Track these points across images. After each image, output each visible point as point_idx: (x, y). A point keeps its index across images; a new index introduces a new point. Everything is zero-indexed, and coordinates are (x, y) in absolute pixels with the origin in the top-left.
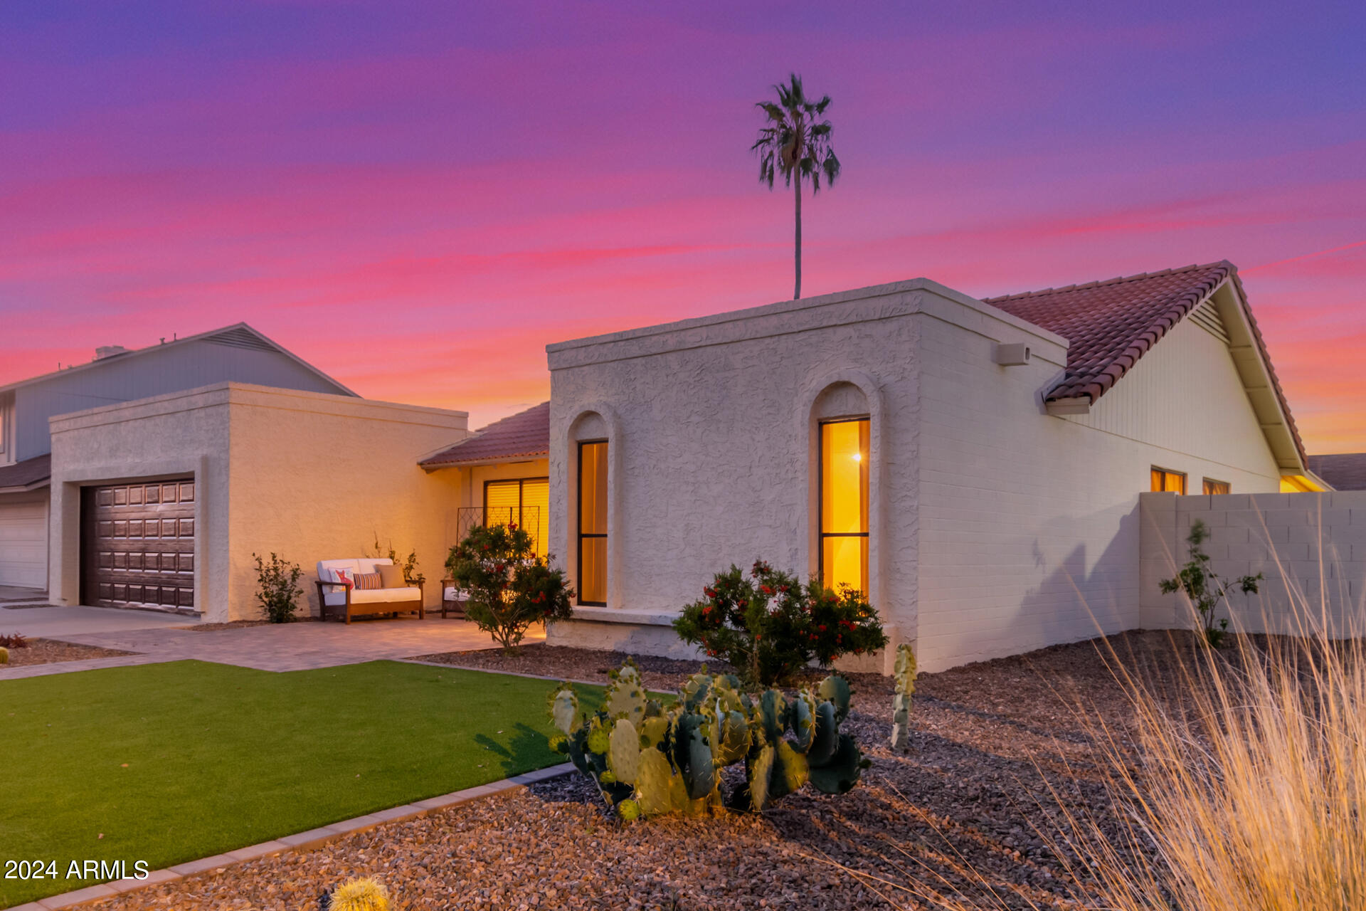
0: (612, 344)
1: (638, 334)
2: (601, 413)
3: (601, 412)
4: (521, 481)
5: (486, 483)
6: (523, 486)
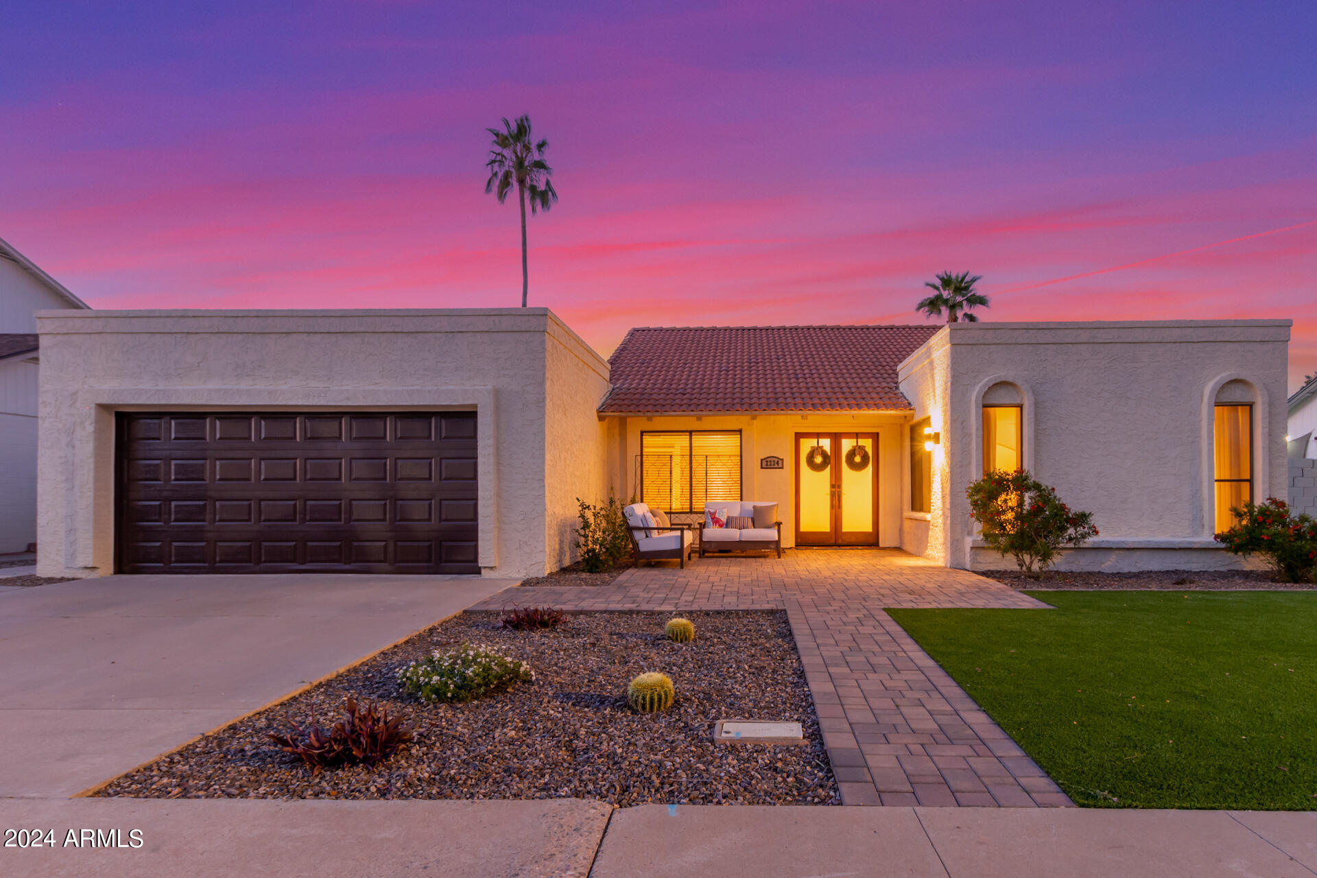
0: (1024, 331)
1: (1052, 326)
2: (1019, 384)
3: (1019, 382)
4: (691, 433)
5: (642, 433)
6: (693, 437)
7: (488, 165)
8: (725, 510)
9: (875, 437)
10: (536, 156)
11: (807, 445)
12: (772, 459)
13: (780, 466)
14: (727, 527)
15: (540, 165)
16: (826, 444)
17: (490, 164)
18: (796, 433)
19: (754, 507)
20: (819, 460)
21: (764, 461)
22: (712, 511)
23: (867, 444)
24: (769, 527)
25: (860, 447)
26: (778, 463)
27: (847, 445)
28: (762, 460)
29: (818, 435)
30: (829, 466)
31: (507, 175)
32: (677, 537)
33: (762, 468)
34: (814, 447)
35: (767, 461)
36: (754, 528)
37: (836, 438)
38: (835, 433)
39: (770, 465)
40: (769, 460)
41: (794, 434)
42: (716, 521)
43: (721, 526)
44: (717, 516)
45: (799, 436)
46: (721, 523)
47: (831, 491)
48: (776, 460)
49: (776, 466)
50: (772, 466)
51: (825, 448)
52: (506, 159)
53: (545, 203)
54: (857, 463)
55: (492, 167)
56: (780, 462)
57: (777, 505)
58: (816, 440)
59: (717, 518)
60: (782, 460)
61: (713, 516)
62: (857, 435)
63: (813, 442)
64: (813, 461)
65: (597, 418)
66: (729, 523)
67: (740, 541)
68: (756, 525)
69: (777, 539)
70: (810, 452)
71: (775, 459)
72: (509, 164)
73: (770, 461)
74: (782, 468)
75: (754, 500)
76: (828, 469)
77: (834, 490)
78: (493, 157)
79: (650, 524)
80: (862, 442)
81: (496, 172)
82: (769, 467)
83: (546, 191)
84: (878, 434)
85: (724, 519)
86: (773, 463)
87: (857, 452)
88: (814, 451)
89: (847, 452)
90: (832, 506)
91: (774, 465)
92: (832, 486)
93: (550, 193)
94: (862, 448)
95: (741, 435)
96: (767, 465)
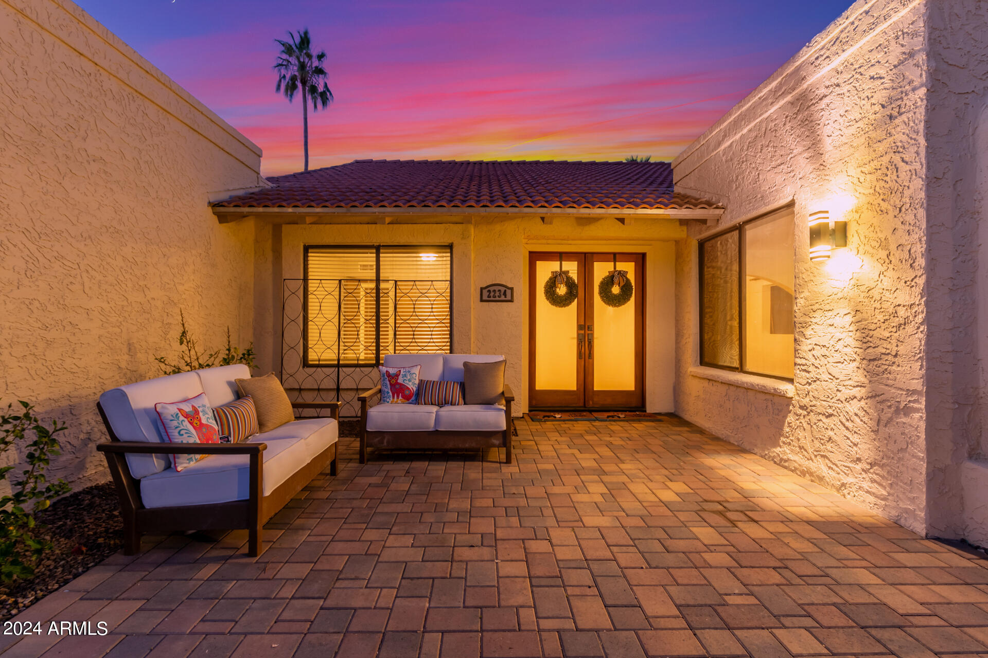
4: (378, 249)
5: (307, 249)
6: (381, 255)
7: (275, 67)
8: (416, 370)
9: (640, 260)
10: (316, 63)
11: (545, 270)
12: (497, 288)
13: (509, 298)
14: (417, 402)
15: (319, 71)
16: (571, 268)
17: (278, 66)
18: (530, 253)
19: (466, 364)
20: (562, 290)
21: (485, 292)
22: (392, 371)
23: (629, 268)
24: (488, 402)
25: (620, 272)
26: (505, 294)
27: (601, 270)
28: (482, 289)
29: (561, 256)
30: (576, 300)
31: (293, 79)
32: (240, 468)
33: (482, 300)
34: (556, 272)
35: (489, 291)
36: (465, 404)
37: (586, 260)
38: (585, 254)
39: (494, 297)
40: (492, 289)
41: (527, 255)
42: (399, 390)
43: (407, 398)
44: (400, 380)
45: (535, 257)
46: (407, 392)
47: (578, 335)
48: (503, 289)
49: (503, 298)
50: (497, 298)
51: (571, 275)
52: (291, 64)
53: (324, 103)
54: (615, 295)
55: (280, 70)
56: (508, 292)
57: (505, 361)
58: (559, 262)
59: (401, 384)
60: (512, 289)
61: (393, 381)
62: (615, 257)
63: (554, 266)
64: (554, 292)
65: (215, 218)
66: (420, 395)
67: (436, 432)
68: (467, 397)
69: (504, 428)
70: (550, 279)
71: (500, 288)
72: (294, 70)
73: (494, 291)
74: (511, 301)
75: (468, 352)
76: (575, 304)
77: (582, 332)
78: (280, 62)
79: (174, 433)
80: (621, 266)
81: (284, 75)
82: (492, 299)
83: (324, 91)
84: (644, 255)
85: (412, 386)
86: (497, 294)
87: (616, 280)
88: (556, 277)
89: (601, 280)
90: (580, 355)
91: (499, 297)
92: (580, 327)
93: (328, 93)
94: (622, 274)
95: (451, 253)
96: (489, 296)
